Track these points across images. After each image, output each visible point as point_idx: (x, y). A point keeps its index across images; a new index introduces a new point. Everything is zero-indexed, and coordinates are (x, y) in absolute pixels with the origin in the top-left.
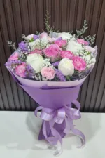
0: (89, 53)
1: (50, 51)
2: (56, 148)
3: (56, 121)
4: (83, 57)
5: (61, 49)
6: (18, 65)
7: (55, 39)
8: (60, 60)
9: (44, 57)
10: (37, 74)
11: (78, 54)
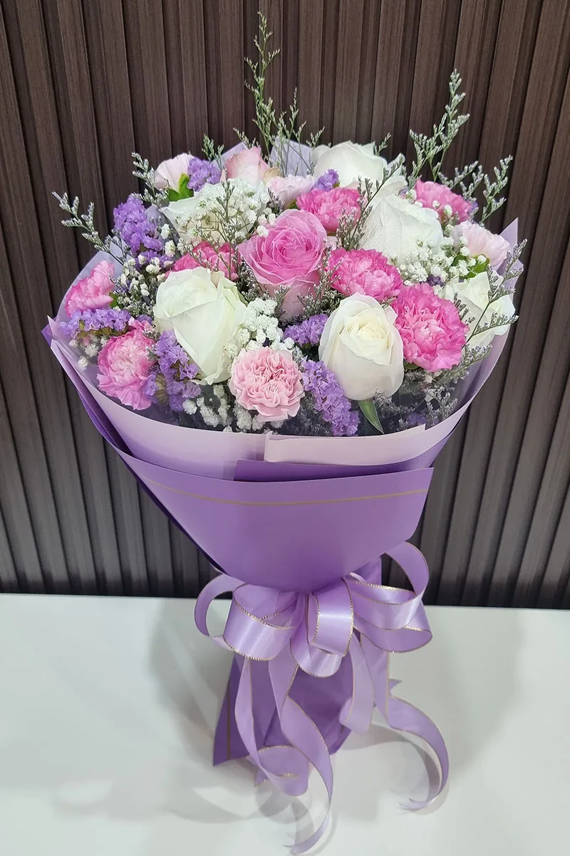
0: (480, 268)
1: (279, 253)
2: (300, 812)
3: (305, 663)
4: (449, 292)
5: (333, 242)
6: (114, 334)
7: (298, 183)
8: (328, 307)
9: (243, 287)
10: (207, 391)
11: (422, 274)
